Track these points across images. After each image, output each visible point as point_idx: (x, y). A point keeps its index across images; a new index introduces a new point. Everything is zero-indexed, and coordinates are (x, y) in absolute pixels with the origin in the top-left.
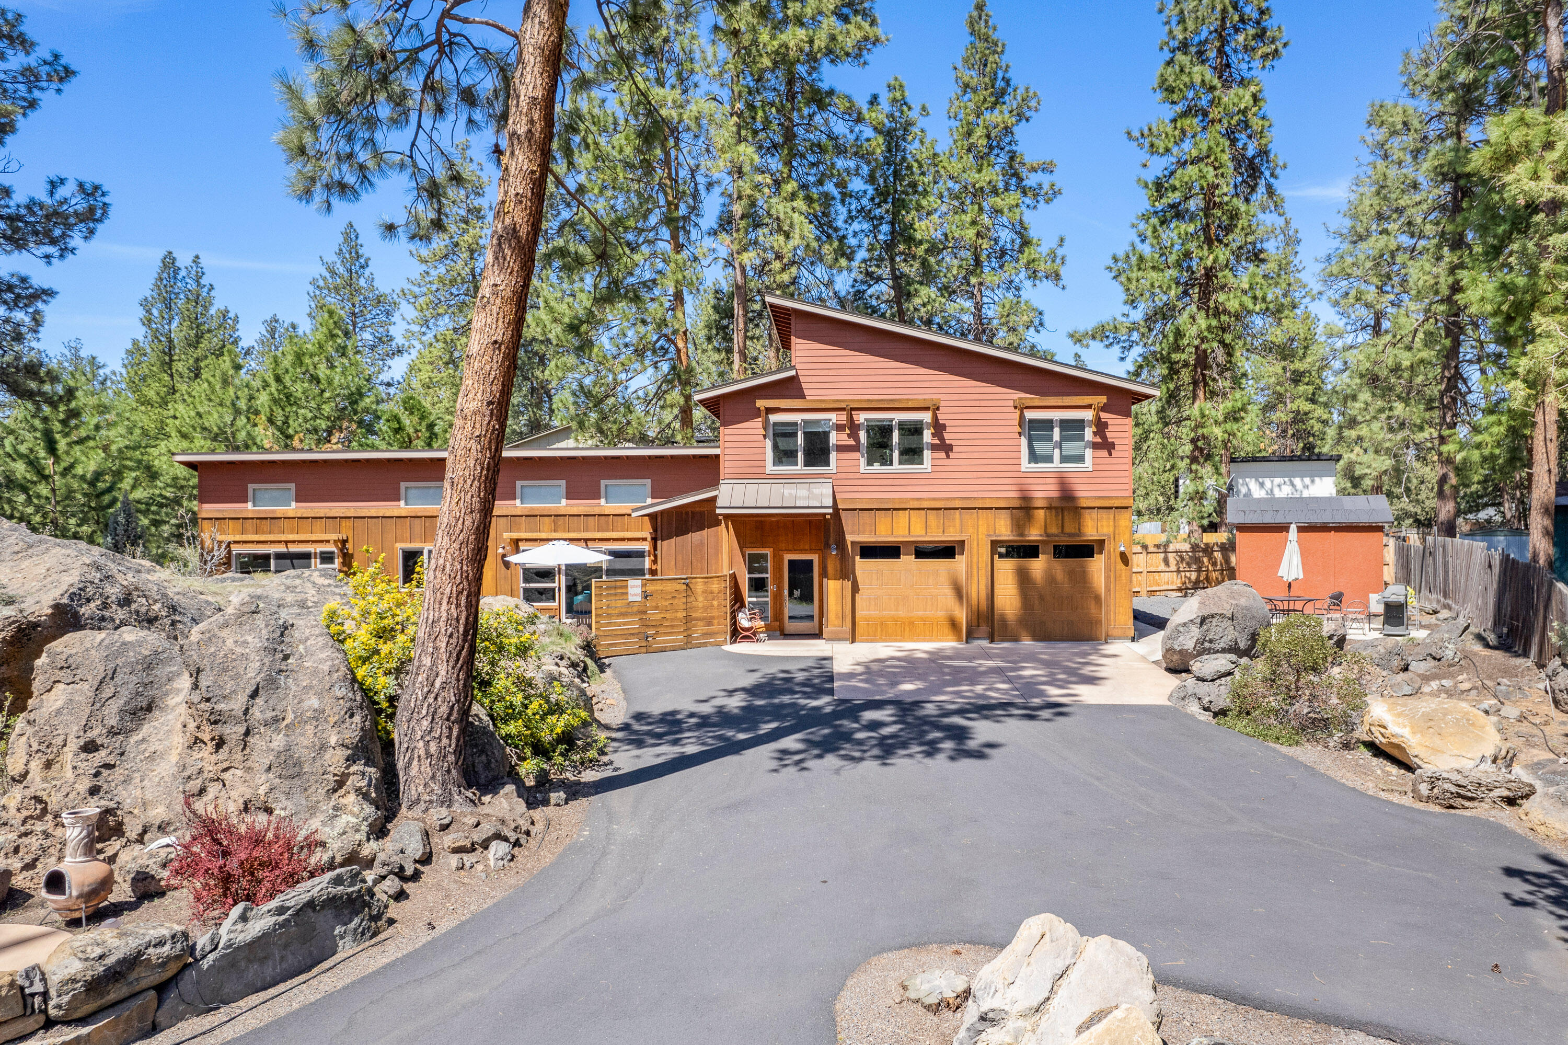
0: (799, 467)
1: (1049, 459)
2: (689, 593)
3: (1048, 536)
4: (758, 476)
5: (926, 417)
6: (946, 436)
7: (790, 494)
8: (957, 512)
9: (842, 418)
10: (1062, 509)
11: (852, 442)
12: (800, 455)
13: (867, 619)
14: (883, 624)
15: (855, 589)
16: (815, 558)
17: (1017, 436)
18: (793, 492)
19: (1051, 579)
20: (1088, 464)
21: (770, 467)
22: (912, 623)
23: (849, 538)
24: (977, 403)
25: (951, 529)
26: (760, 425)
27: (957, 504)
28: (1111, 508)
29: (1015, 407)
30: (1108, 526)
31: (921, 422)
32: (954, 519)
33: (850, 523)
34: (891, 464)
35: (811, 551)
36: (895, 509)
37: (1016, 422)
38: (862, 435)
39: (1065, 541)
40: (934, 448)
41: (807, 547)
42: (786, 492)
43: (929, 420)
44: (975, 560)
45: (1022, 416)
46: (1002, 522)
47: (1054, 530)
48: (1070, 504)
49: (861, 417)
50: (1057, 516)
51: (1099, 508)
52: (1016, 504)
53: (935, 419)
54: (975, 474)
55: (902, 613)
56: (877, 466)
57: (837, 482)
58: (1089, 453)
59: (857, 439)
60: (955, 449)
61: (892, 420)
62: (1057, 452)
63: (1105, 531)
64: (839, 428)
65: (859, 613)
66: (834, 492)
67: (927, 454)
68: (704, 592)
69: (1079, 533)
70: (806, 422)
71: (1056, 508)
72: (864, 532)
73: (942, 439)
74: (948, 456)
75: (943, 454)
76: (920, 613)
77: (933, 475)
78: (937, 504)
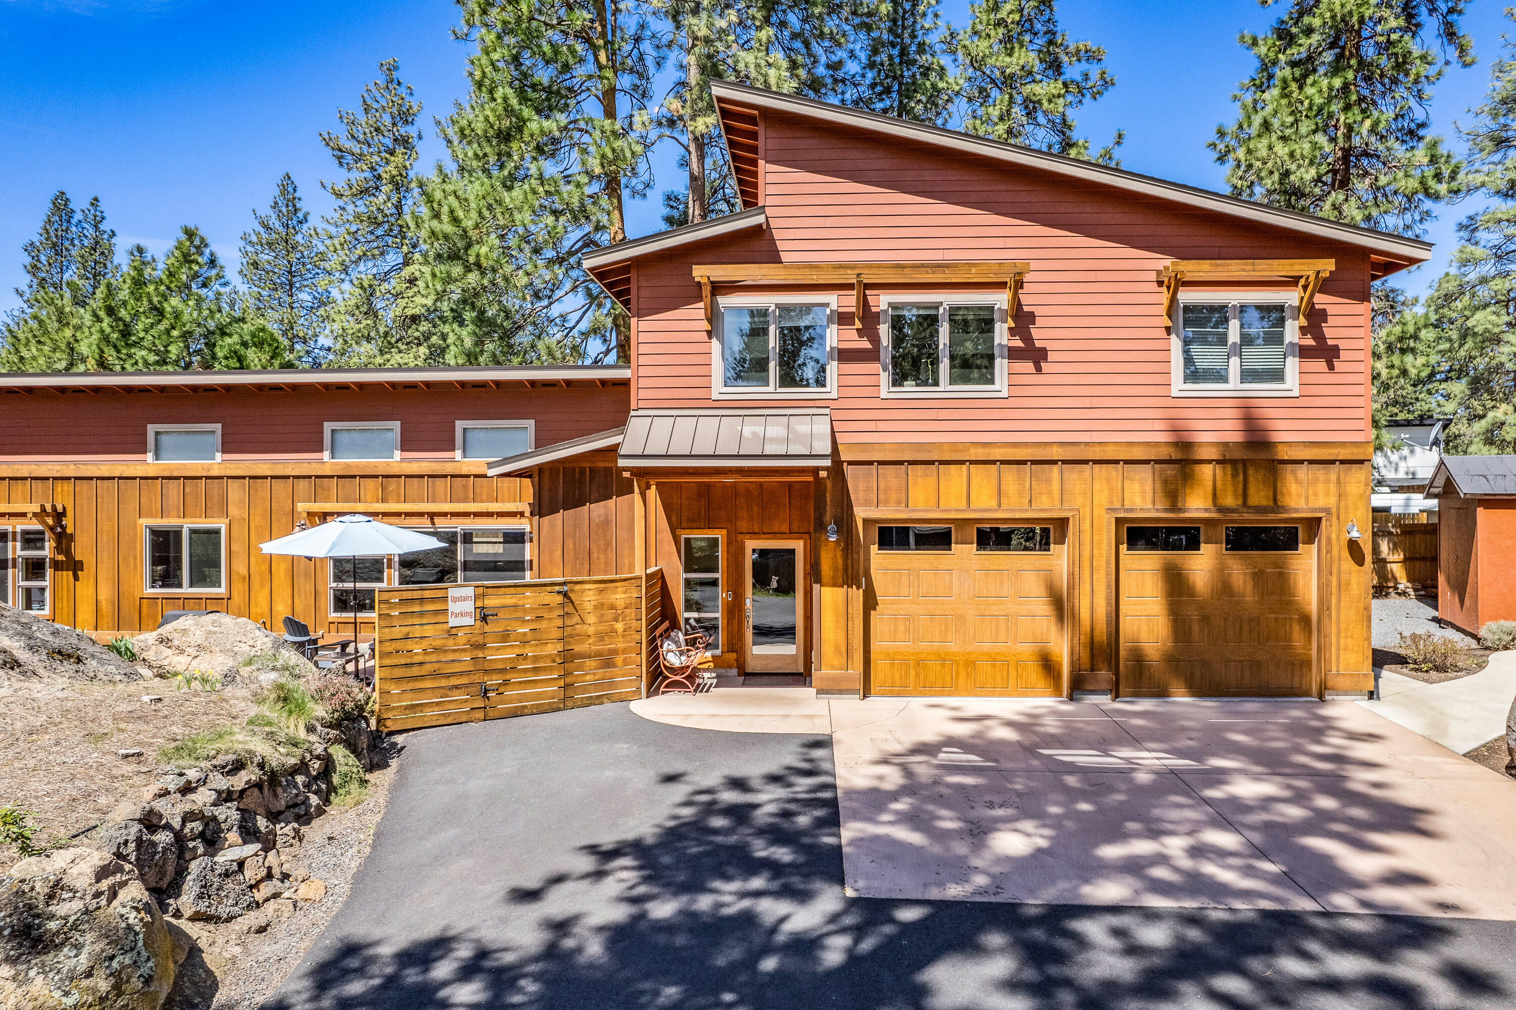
0: (771, 388)
1: (1220, 376)
2: (569, 609)
3: (1221, 510)
4: (697, 403)
5: (1001, 300)
6: (1035, 333)
7: (754, 434)
8: (1056, 469)
9: (849, 302)
10: (1244, 462)
11: (867, 345)
12: (772, 366)
13: (891, 658)
14: (919, 663)
15: (870, 602)
16: (798, 545)
17: (1163, 333)
18: (760, 430)
19: (1224, 587)
20: (1292, 382)
21: (718, 389)
22: (971, 664)
23: (861, 513)
24: (1091, 276)
25: (1045, 498)
26: (701, 314)
27: (1056, 453)
28: (1332, 462)
29: (1160, 283)
30: (1327, 494)
31: (991, 309)
32: (1049, 481)
33: (862, 486)
34: (936, 383)
35: (792, 534)
36: (942, 462)
37: (1162, 310)
38: (884, 331)
39: (1250, 519)
40: (1013, 354)
41: (785, 528)
42: (747, 431)
43: (1005, 306)
44: (1086, 553)
45: (1173, 300)
46: (1136, 487)
47: (1230, 500)
48: (1261, 456)
49: (882, 301)
50: (1235, 475)
51: (1311, 462)
52: (1165, 453)
53: (1017, 304)
54: (1087, 402)
55: (954, 646)
56: (909, 388)
57: (837, 415)
58: (1292, 365)
59: (875, 339)
60: (1051, 356)
61: (936, 306)
62: (1234, 362)
63: (1321, 502)
64: (843, 319)
65: (876, 646)
66: (833, 432)
67: (1001, 365)
68: (599, 606)
69: (1276, 506)
70: (782, 308)
71: (1233, 462)
72: (887, 502)
73: (1028, 339)
74: (1039, 370)
75: (1029, 366)
76: (986, 646)
77: (1012, 402)
78: (1020, 454)
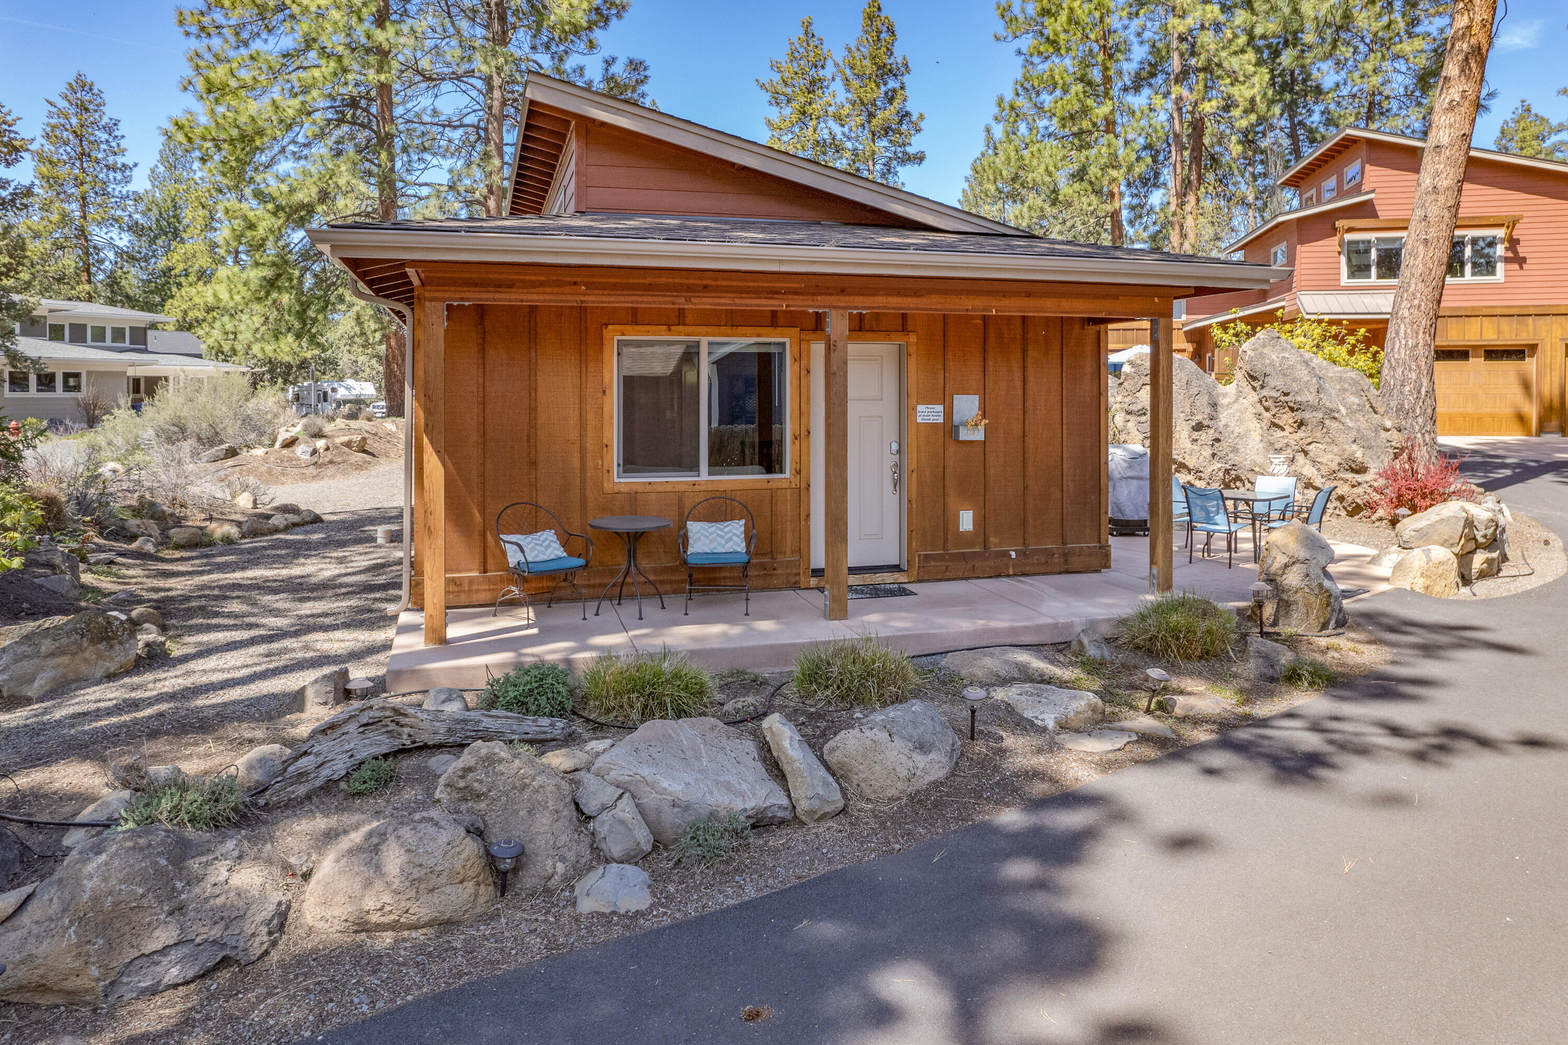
0: (1372, 280)
4: (1334, 287)
5: (1500, 232)
6: (1519, 249)
8: (1531, 319)
12: (1374, 270)
21: (1344, 280)
22: (1480, 420)
24: (1553, 219)
25: (1524, 334)
26: (1337, 243)
27: (1531, 311)
31: (1495, 237)
32: (1527, 325)
34: (1463, 275)
36: (1467, 316)
40: (1507, 260)
43: (1504, 236)
44: (1547, 362)
53: (1510, 235)
54: (1550, 284)
55: (1470, 409)
60: (1529, 261)
61: (1464, 237)
67: (1500, 267)
70: (1379, 240)
73: (1516, 252)
74: (1521, 268)
75: (1516, 266)
76: (1489, 410)
77: (1507, 285)
78: (1511, 312)
